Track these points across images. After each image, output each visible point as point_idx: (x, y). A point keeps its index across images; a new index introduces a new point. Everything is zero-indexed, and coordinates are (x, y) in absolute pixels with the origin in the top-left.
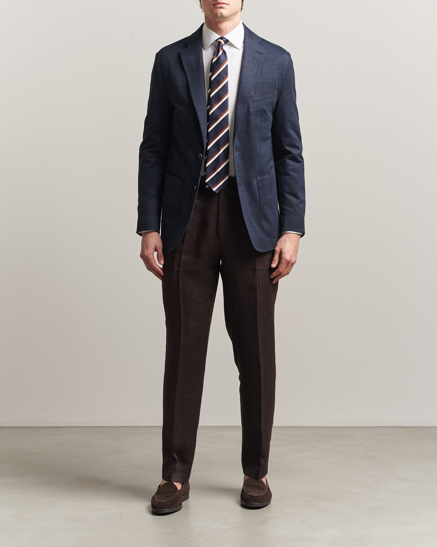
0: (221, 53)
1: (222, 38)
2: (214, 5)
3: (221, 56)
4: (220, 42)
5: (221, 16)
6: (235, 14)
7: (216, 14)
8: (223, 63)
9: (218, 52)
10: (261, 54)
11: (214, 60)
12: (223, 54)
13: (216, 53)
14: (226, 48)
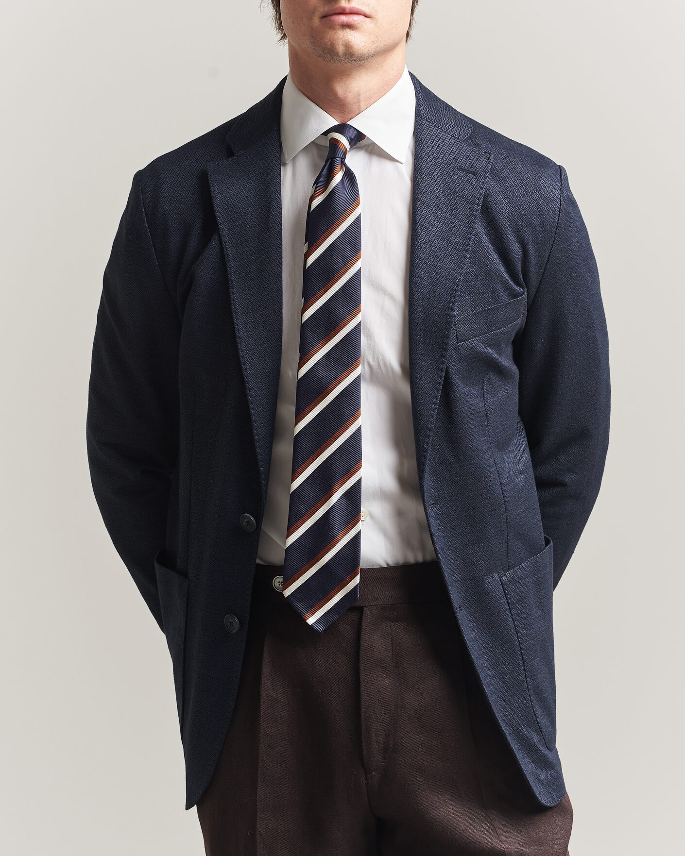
0: (338, 177)
1: (341, 128)
2: (324, 16)
3: (341, 189)
4: (335, 143)
5: (345, 54)
6: (387, 50)
7: (329, 47)
8: (345, 210)
9: (330, 176)
10: (474, 173)
11: (316, 202)
12: (346, 181)
13: (323, 179)
14: (355, 160)
